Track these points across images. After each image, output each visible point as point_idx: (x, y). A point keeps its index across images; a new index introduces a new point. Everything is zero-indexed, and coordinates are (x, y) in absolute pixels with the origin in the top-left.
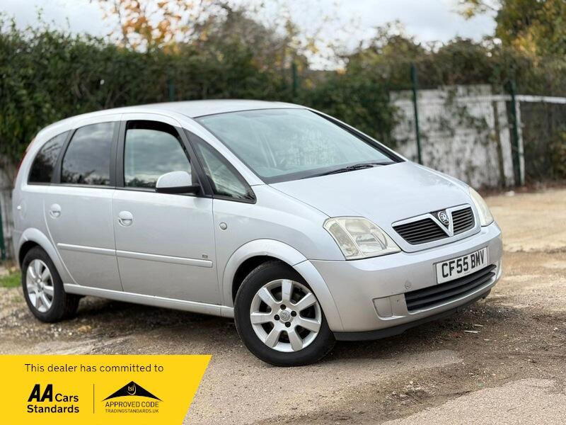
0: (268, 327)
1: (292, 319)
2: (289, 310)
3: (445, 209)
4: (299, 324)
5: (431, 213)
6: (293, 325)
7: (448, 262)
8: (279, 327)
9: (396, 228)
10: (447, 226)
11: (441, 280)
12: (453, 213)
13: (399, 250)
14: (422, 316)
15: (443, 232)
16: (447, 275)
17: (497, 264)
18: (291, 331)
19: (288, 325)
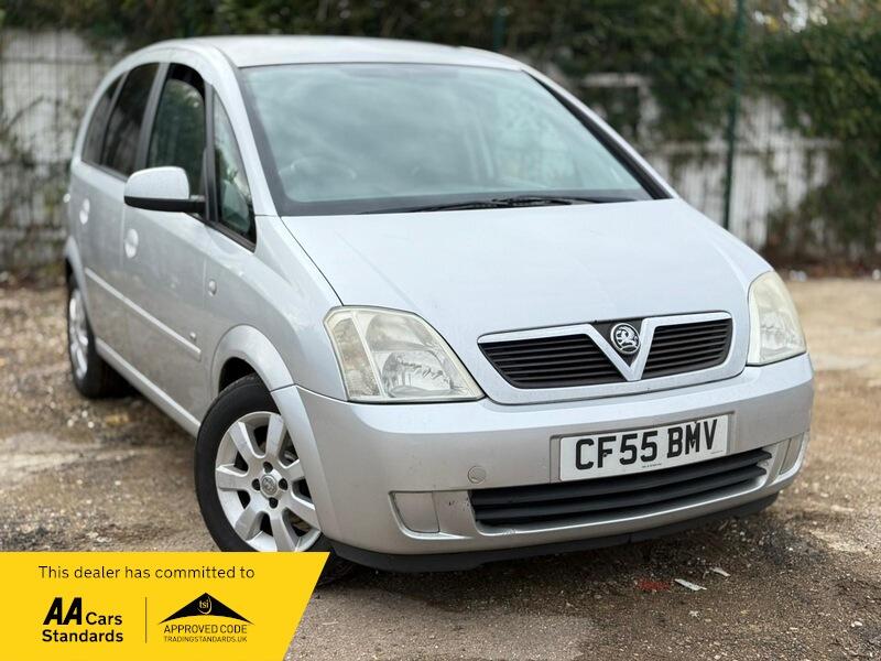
0: (245, 498)
1: (280, 495)
2: (276, 475)
3: (641, 319)
4: (290, 507)
5: (595, 324)
6: (281, 506)
7: (595, 438)
8: (259, 504)
9: (488, 349)
10: (629, 358)
11: (570, 473)
12: (658, 329)
13: (478, 394)
14: (513, 543)
15: (614, 368)
16: (590, 465)
17: (774, 452)
18: (276, 516)
19: (274, 503)
